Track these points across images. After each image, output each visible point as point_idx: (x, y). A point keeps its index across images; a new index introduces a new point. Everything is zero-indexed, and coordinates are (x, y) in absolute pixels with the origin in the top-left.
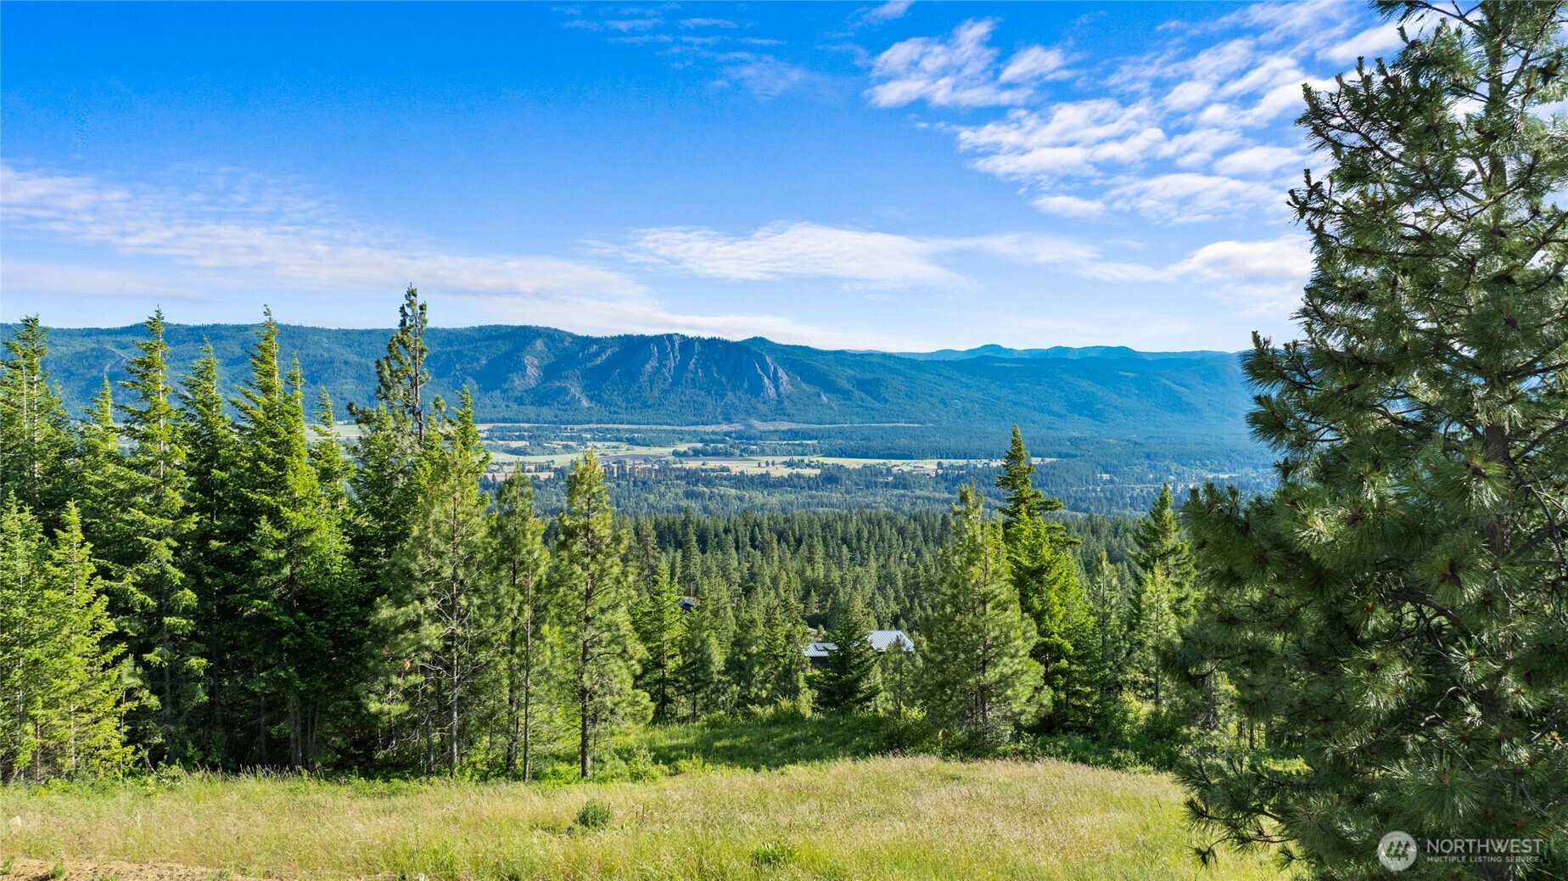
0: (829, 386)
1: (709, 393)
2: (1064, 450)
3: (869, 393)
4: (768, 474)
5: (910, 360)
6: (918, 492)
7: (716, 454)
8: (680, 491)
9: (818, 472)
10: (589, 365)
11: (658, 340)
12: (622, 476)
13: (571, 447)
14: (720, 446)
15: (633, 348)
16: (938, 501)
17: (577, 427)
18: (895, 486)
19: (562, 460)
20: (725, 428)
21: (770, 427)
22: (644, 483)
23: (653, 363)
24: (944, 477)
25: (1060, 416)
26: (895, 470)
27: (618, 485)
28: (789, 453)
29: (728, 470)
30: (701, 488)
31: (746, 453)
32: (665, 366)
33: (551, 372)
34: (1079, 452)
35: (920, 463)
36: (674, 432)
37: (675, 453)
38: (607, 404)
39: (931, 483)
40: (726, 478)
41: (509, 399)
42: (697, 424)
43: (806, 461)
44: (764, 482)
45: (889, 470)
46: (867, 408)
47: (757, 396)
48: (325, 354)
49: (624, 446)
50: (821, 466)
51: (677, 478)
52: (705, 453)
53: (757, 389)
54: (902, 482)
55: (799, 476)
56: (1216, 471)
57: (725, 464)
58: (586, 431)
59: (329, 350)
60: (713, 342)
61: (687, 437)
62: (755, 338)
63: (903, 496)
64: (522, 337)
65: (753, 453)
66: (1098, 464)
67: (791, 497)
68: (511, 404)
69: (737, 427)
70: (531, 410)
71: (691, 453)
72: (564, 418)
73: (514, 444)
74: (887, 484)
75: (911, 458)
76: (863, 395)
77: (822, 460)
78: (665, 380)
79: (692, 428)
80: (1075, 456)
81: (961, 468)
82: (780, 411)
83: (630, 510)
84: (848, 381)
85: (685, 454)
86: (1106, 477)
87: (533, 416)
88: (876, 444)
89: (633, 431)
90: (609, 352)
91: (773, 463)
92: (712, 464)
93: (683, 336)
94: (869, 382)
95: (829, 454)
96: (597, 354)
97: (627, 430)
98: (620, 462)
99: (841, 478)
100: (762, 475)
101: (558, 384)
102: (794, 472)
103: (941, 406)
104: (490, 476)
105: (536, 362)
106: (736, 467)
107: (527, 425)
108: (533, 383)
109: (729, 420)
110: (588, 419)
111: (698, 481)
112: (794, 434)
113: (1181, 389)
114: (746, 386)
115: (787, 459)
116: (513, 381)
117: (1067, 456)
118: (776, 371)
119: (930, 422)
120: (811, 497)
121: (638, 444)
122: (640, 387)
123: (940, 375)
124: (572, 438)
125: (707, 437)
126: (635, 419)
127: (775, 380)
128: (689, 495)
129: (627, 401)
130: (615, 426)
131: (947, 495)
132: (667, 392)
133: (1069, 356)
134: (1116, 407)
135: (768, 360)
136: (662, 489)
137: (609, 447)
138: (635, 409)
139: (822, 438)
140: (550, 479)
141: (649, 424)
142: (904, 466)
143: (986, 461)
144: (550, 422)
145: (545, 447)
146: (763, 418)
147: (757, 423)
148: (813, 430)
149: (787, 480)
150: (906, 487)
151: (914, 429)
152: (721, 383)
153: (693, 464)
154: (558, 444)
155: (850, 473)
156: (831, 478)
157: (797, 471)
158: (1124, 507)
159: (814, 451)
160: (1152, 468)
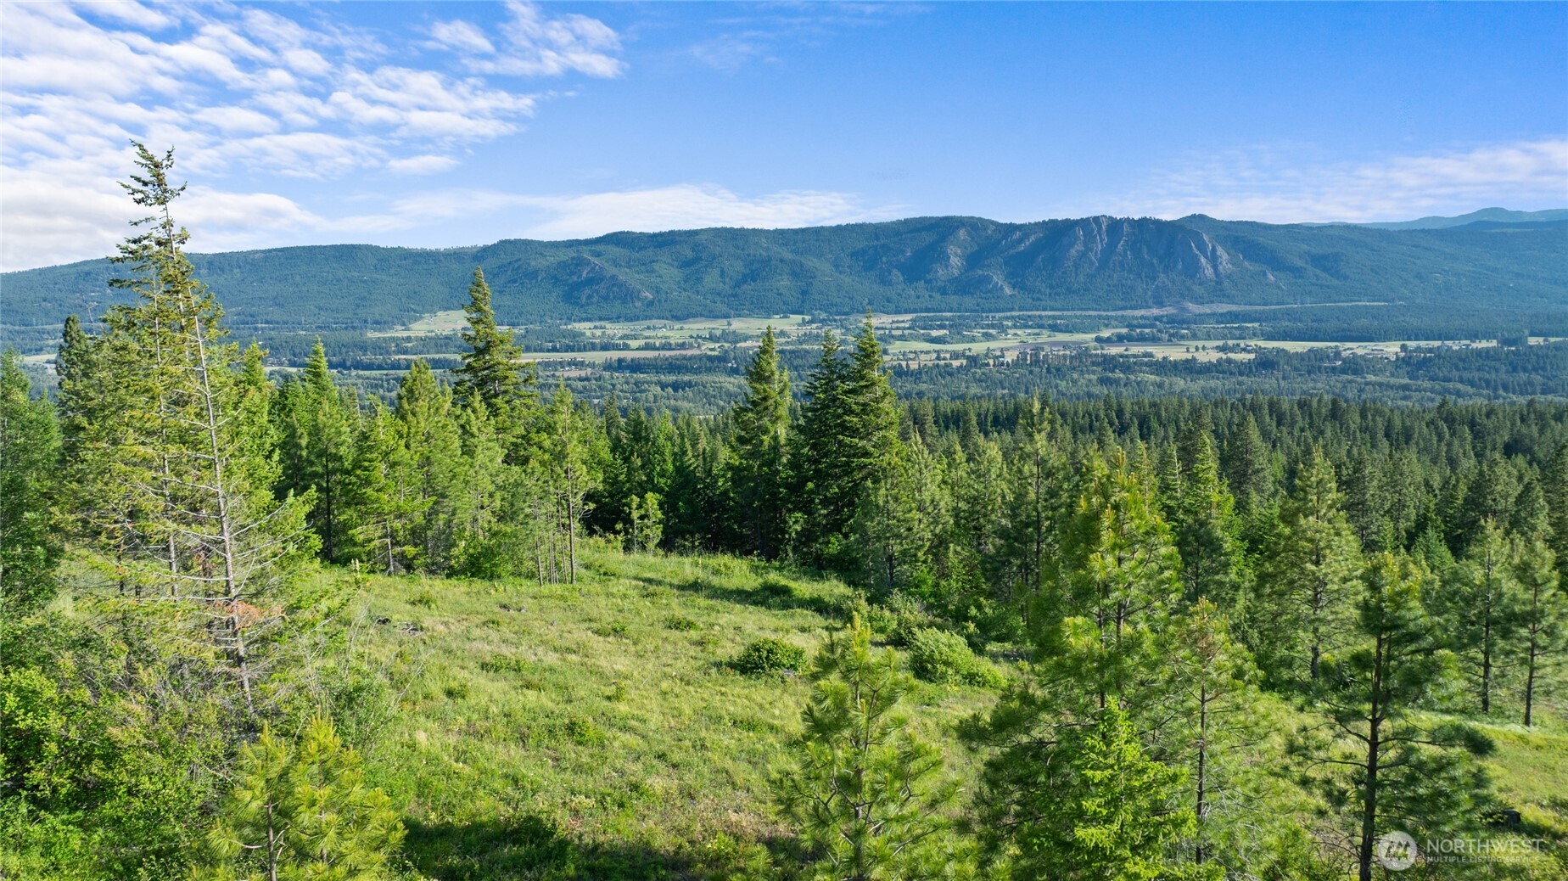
0: (1275, 262)
1: (1139, 275)
3: (1325, 269)
4: (1194, 359)
5: (1379, 231)
6: (1371, 378)
7: (1142, 339)
8: (1094, 377)
9: (1252, 356)
10: (1011, 252)
11: (1084, 223)
12: (1036, 362)
13: (991, 335)
14: (1147, 331)
15: (1058, 232)
16: (1393, 387)
17: (998, 315)
18: (1343, 371)
19: (978, 348)
20: (1156, 311)
21: (1206, 309)
22: (1058, 370)
23: (1079, 247)
24: (1407, 361)
26: (1344, 354)
27: (1031, 372)
28: (1224, 337)
29: (1150, 355)
30: (1119, 375)
31: (1174, 339)
32: (1091, 250)
33: (973, 260)
35: (1381, 346)
36: (1100, 317)
37: (1098, 339)
38: (1030, 291)
39: (1389, 367)
40: (1146, 364)
41: (932, 290)
42: (1125, 308)
43: (1242, 345)
44: (1189, 368)
45: (1337, 354)
46: (1321, 286)
47: (1192, 276)
48: (764, 254)
49: (1046, 332)
50: (1258, 350)
51: (1093, 364)
52: (1129, 338)
53: (1193, 270)
54: (1354, 366)
55: (1229, 361)
57: (1149, 349)
58: (1007, 318)
59: (767, 249)
60: (1144, 222)
61: (1113, 322)
62: (1194, 216)
63: (1350, 382)
64: (944, 228)
65: (1183, 337)
67: (1212, 383)
68: (934, 294)
69: (1170, 310)
70: (954, 300)
71: (1114, 338)
72: (986, 306)
73: (935, 333)
74: (1334, 369)
75: (1371, 340)
76: (1318, 272)
77: (1262, 344)
78: (1092, 263)
79: (1120, 313)
81: (1431, 350)
82: (1218, 291)
84: (1301, 257)
85: (1108, 340)
87: (955, 306)
88: (1330, 325)
89: (1055, 318)
90: (1032, 238)
91: (1203, 348)
92: (1136, 349)
93: (1111, 218)
94: (1326, 257)
95: (1270, 338)
96: (1020, 241)
97: (1049, 317)
98: (1037, 349)
99: (1278, 363)
100: (1187, 361)
101: (980, 272)
102: (1224, 357)
104: (904, 364)
105: (959, 252)
106: (1159, 352)
107: (948, 314)
108: (956, 273)
109: (1161, 304)
110: (1010, 306)
111: (1115, 367)
112: (1234, 317)
114: (1180, 266)
115: (1220, 343)
116: (937, 272)
118: (1214, 250)
119: (1400, 299)
120: (1240, 384)
121: (1060, 331)
122: (1065, 273)
123: (1417, 246)
124: (993, 326)
125: (1134, 322)
126: (1058, 305)
127: (1214, 260)
128: (1104, 381)
129: (1052, 287)
130: (1038, 313)
131: (1406, 381)
132: (1094, 276)
135: (1205, 238)
136: (1075, 376)
137: (1029, 335)
138: (1059, 295)
139: (1266, 320)
140: (961, 366)
141: (1073, 310)
142: (1359, 349)
143: (1468, 342)
144: (972, 311)
145: (964, 336)
146: (1199, 301)
147: (1191, 306)
148: (1256, 312)
149: (1215, 366)
150: (1355, 372)
151: (1378, 308)
152: (1152, 264)
153: (1114, 350)
154: (977, 333)
155: (1289, 357)
156: (1266, 364)
157: (1228, 356)
159: (1254, 335)
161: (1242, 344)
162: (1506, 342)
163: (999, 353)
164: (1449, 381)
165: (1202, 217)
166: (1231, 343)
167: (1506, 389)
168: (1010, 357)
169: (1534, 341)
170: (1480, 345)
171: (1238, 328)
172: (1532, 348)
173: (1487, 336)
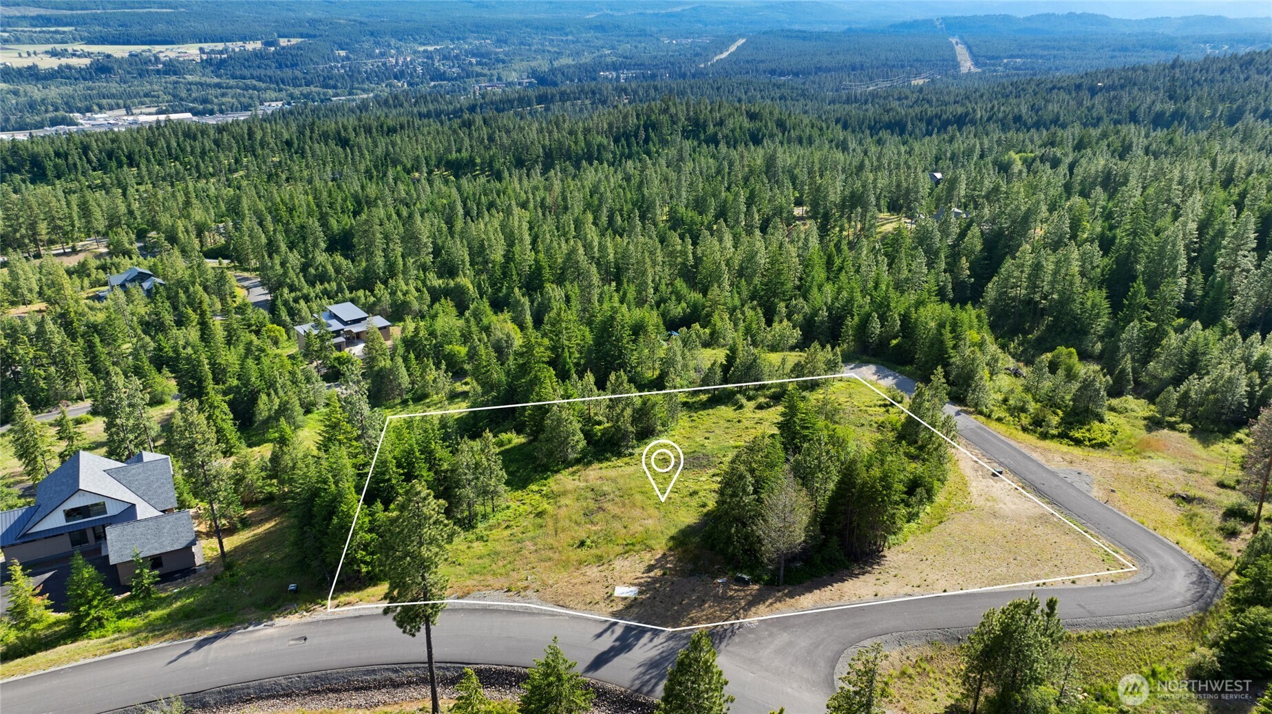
2: (304, 31)
6: (190, 78)
9: (86, 61)
16: (209, 85)
18: (166, 73)
24: (208, 62)
26: (161, 56)
28: (48, 41)
34: (317, 33)
35: (183, 48)
39: (198, 68)
43: (70, 50)
45: (156, 56)
50: (89, 55)
54: (172, 68)
55: (69, 67)
56: (424, 44)
63: (177, 83)
66: (335, 42)
67: (68, 90)
74: (158, 72)
75: (172, 43)
77: (86, 48)
80: (315, 36)
81: (221, 52)
86: (343, 53)
88: (135, 30)
91: (35, 53)
95: (90, 42)
99: (112, 68)
100: (29, 68)
112: (47, 21)
115: (49, 47)
117: (308, 36)
119: (183, 8)
120: (89, 88)
131: (216, 80)
139: (78, 24)
142: (167, 52)
143: (241, 43)
148: (66, 16)
150: (175, 73)
151: (167, 14)
155: (120, 61)
156: (102, 68)
157: (64, 61)
158: (363, 82)
159: (74, 39)
160: (377, 44)
161: (70, 48)
162: (268, 44)
164: (244, 78)
166: (59, 47)
167: (283, 82)
169: (283, 42)
170: (251, 46)
171: (56, 32)
172: (283, 48)
173: (253, 38)
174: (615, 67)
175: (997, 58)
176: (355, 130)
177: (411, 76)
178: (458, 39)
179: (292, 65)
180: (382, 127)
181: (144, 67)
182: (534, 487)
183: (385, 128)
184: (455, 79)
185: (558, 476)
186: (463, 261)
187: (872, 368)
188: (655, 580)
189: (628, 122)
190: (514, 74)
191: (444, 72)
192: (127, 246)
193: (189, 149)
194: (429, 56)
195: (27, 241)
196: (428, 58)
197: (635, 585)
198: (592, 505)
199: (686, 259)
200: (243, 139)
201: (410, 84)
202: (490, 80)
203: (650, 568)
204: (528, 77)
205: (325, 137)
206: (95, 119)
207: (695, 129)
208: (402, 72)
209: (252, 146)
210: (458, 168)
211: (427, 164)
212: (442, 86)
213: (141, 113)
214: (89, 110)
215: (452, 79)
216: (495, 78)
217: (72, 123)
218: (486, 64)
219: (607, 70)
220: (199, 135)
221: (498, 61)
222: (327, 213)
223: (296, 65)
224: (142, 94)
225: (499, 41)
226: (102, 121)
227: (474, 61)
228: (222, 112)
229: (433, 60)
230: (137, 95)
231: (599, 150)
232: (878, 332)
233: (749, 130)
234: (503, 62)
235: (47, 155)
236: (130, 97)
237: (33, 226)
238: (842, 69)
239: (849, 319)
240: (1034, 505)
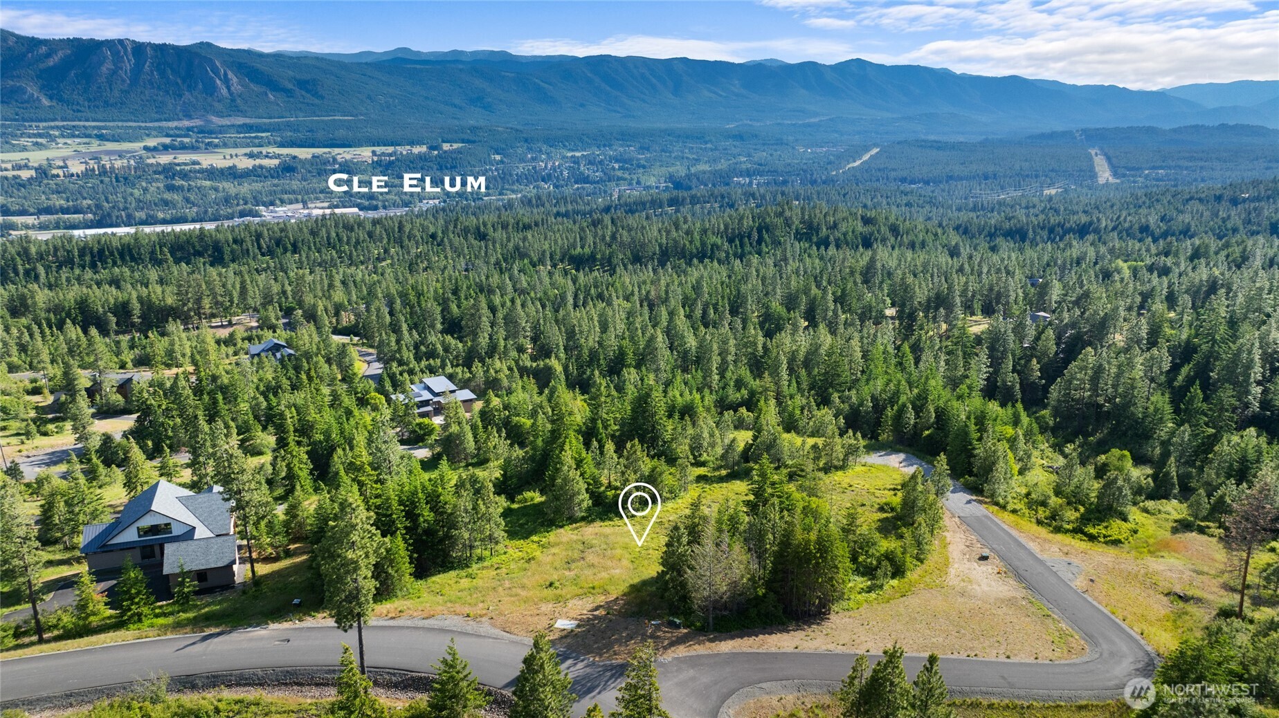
0: (273, 85)
1: (167, 92)
2: (466, 137)
3: (308, 91)
4: (235, 166)
5: (338, 62)
7: (183, 147)
8: (161, 185)
9: (276, 162)
10: (42, 66)
11: (109, 44)
12: (104, 172)
13: (41, 144)
14: (186, 140)
15: (85, 49)
17: (42, 125)
18: (340, 172)
19: (37, 157)
21: (227, 122)
22: (126, 179)
23: (109, 65)
24: (378, 163)
25: (461, 108)
26: (339, 158)
27: (102, 182)
28: (248, 146)
29: (199, 164)
30: (179, 182)
31: (210, 148)
34: (477, 139)
35: (358, 151)
36: (140, 128)
37: (146, 148)
38: (68, 103)
39: (369, 168)
40: (199, 172)
42: (160, 120)
43: (264, 153)
44: (232, 174)
45: (334, 158)
46: (308, 104)
47: (211, 95)
49: (95, 142)
50: (278, 156)
51: (155, 172)
52: (173, 148)
53: (210, 89)
54: (345, 168)
55: (261, 167)
56: (573, 151)
57: (195, 157)
58: (52, 128)
60: (162, 49)
61: (154, 133)
62: (202, 43)
65: (216, 146)
66: (492, 148)
67: (257, 186)
69: (197, 122)
71: (161, 148)
72: (26, 116)
74: (333, 170)
75: (350, 146)
76: (303, 93)
77: (278, 151)
78: (123, 81)
79: (156, 124)
80: (474, 142)
81: (390, 155)
82: (233, 107)
83: (121, 206)
84: (290, 81)
85: (155, 149)
86: (498, 157)
88: (320, 135)
89: (99, 128)
90: (60, 54)
91: (237, 156)
92: (183, 158)
93: (134, 41)
94: (307, 82)
95: (282, 145)
96: (48, 55)
97: (94, 127)
98: (96, 158)
99: (296, 168)
100: (230, 168)
102: (255, 163)
103: (368, 101)
106: (208, 160)
109: (189, 117)
110: (52, 117)
111: (174, 175)
112: (249, 128)
113: (546, 86)
114: (200, 86)
115: (248, 150)
117: (468, 141)
118: (226, 74)
119: (362, 115)
120: (275, 185)
121: (108, 140)
122: (100, 88)
123: (365, 75)
124: (40, 136)
125: (171, 132)
126: (100, 117)
127: (226, 81)
128: (170, 188)
129: (89, 100)
130: (82, 123)
132: (127, 92)
133: (464, 59)
134: (501, 100)
135: (217, 63)
136: (144, 184)
137: (79, 144)
138: (98, 107)
139: (274, 130)
140: (32, 178)
141: (114, 121)
142: (345, 154)
143: (409, 147)
144: (11, 120)
145: (14, 145)
146: (220, 114)
147: (215, 119)
148: (265, 124)
149: (251, 171)
150: (347, 172)
151: (349, 121)
152: (177, 84)
153: (165, 159)
154: (24, 141)
155: (303, 162)
156: (288, 168)
157: (258, 162)
158: (513, 183)
159: (269, 143)
160: (530, 149)
161: (264, 150)
162: (432, 148)
163: (61, 164)
165: (209, 45)
168: (76, 168)
169: (446, 147)
170: (417, 150)
171: (256, 137)
172: (446, 152)
173: (420, 143)
174: (748, 173)
175: (1138, 169)
176: (493, 226)
177: (558, 178)
178: (605, 146)
179: (452, 167)
180: (518, 224)
181: (323, 167)
182: (535, 538)
183: (521, 225)
184: (598, 182)
185: (562, 530)
186: (557, 345)
187: (902, 456)
188: (596, 617)
189: (742, 224)
190: (653, 179)
191: (588, 176)
192: (274, 321)
193: (345, 239)
194: (576, 161)
195: (192, 314)
196: (574, 163)
197: (576, 619)
198: (576, 555)
199: (756, 350)
200: (393, 232)
201: (556, 186)
202: (630, 184)
203: (597, 608)
204: (665, 182)
205: (466, 231)
206: (276, 212)
207: (810, 233)
208: (549, 175)
209: (400, 238)
210: (579, 262)
211: (551, 258)
212: (584, 189)
213: (315, 207)
214: (272, 204)
215: (595, 182)
216: (634, 182)
217: (257, 215)
218: (627, 169)
219: (741, 176)
220: (356, 227)
221: (639, 166)
222: (448, 299)
223: (455, 167)
224: (318, 190)
225: (642, 148)
226: (281, 214)
227: (616, 166)
228: (385, 207)
229: (579, 165)
230: (314, 191)
231: (712, 249)
232: (912, 422)
233: (861, 234)
234: (644, 167)
235: (227, 241)
236: (307, 193)
237: (198, 301)
238: (974, 177)
239: (889, 409)
240: (1007, 588)
